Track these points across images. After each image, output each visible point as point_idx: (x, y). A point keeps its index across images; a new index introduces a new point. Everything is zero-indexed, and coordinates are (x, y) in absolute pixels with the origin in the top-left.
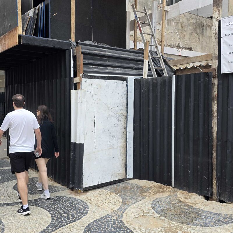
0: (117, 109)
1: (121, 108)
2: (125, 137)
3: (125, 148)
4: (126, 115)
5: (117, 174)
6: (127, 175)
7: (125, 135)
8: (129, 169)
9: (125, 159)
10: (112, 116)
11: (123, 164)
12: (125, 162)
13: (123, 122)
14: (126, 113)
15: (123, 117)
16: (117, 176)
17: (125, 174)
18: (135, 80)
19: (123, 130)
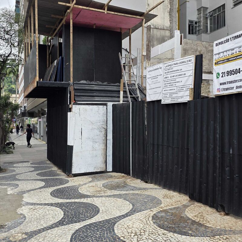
0: (99, 124)
1: (102, 123)
2: (105, 143)
3: (105, 150)
4: (106, 128)
5: (99, 168)
6: (107, 169)
7: (105, 141)
8: (109, 165)
9: (105, 157)
10: (95, 129)
11: (103, 160)
12: (105, 160)
13: (103, 133)
14: (106, 126)
15: (104, 130)
16: (98, 169)
17: (105, 168)
18: (113, 105)
19: (104, 138)
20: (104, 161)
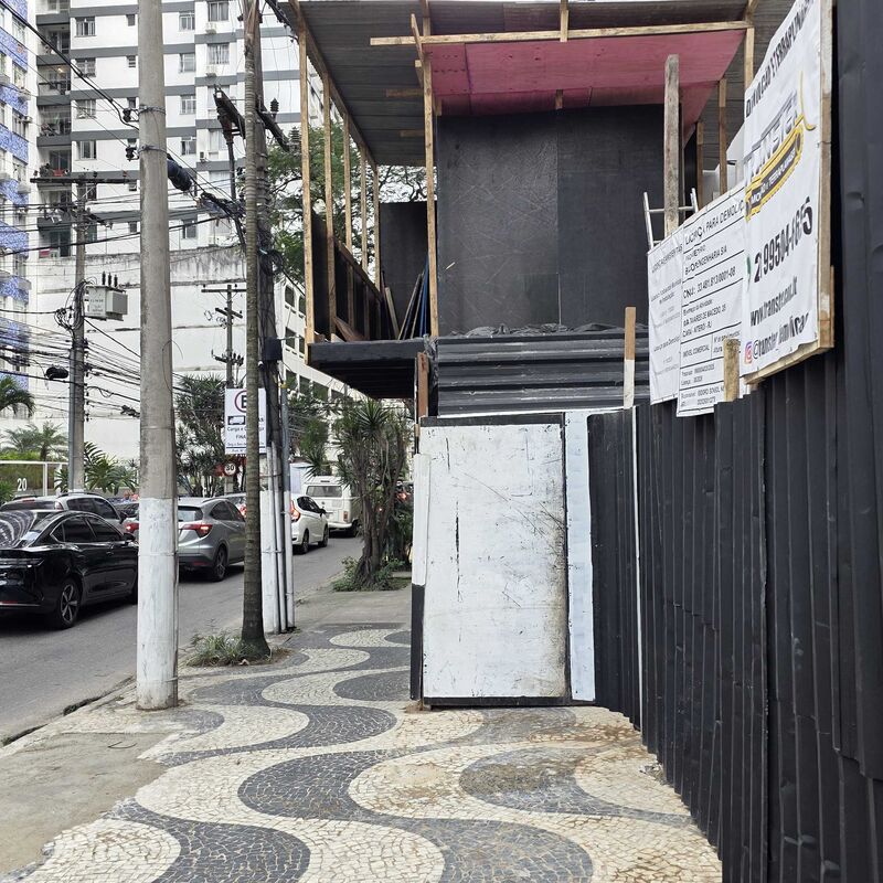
0: (528, 500)
1: (544, 498)
2: (562, 580)
3: (560, 611)
4: (562, 516)
5: (536, 682)
6: (573, 691)
7: (559, 573)
8: (579, 673)
9: (563, 641)
10: (513, 519)
11: (556, 651)
13: (551, 535)
14: (562, 511)
16: (533, 686)
17: (564, 685)
18: (590, 419)
19: (553, 559)
20: (557, 657)
